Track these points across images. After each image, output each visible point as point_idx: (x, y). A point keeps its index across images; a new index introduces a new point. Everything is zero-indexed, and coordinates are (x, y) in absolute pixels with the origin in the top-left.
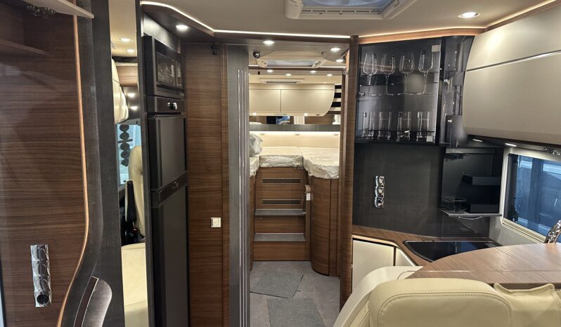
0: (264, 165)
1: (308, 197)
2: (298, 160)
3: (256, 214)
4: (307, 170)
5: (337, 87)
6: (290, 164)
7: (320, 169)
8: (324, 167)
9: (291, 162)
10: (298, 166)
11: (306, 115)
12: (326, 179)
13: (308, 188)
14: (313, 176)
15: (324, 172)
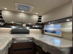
2: (31, 39)
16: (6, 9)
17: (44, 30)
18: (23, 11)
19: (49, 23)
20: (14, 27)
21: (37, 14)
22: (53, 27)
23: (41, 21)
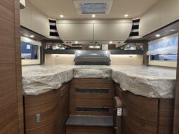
0: (77, 76)
1: (119, 112)
2: (107, 73)
3: (68, 123)
4: (116, 81)
5: (134, 21)
6: (100, 76)
7: (142, 84)
8: (149, 80)
9: (100, 74)
10: (106, 78)
11: (111, 43)
12: (151, 99)
13: (119, 102)
14: (127, 91)
15: (149, 88)
16: (62, 16)
17: (148, 56)
18: (94, 16)
19: (158, 36)
20: (79, 52)
21: (126, 16)
22: (169, 45)
23: (137, 34)
